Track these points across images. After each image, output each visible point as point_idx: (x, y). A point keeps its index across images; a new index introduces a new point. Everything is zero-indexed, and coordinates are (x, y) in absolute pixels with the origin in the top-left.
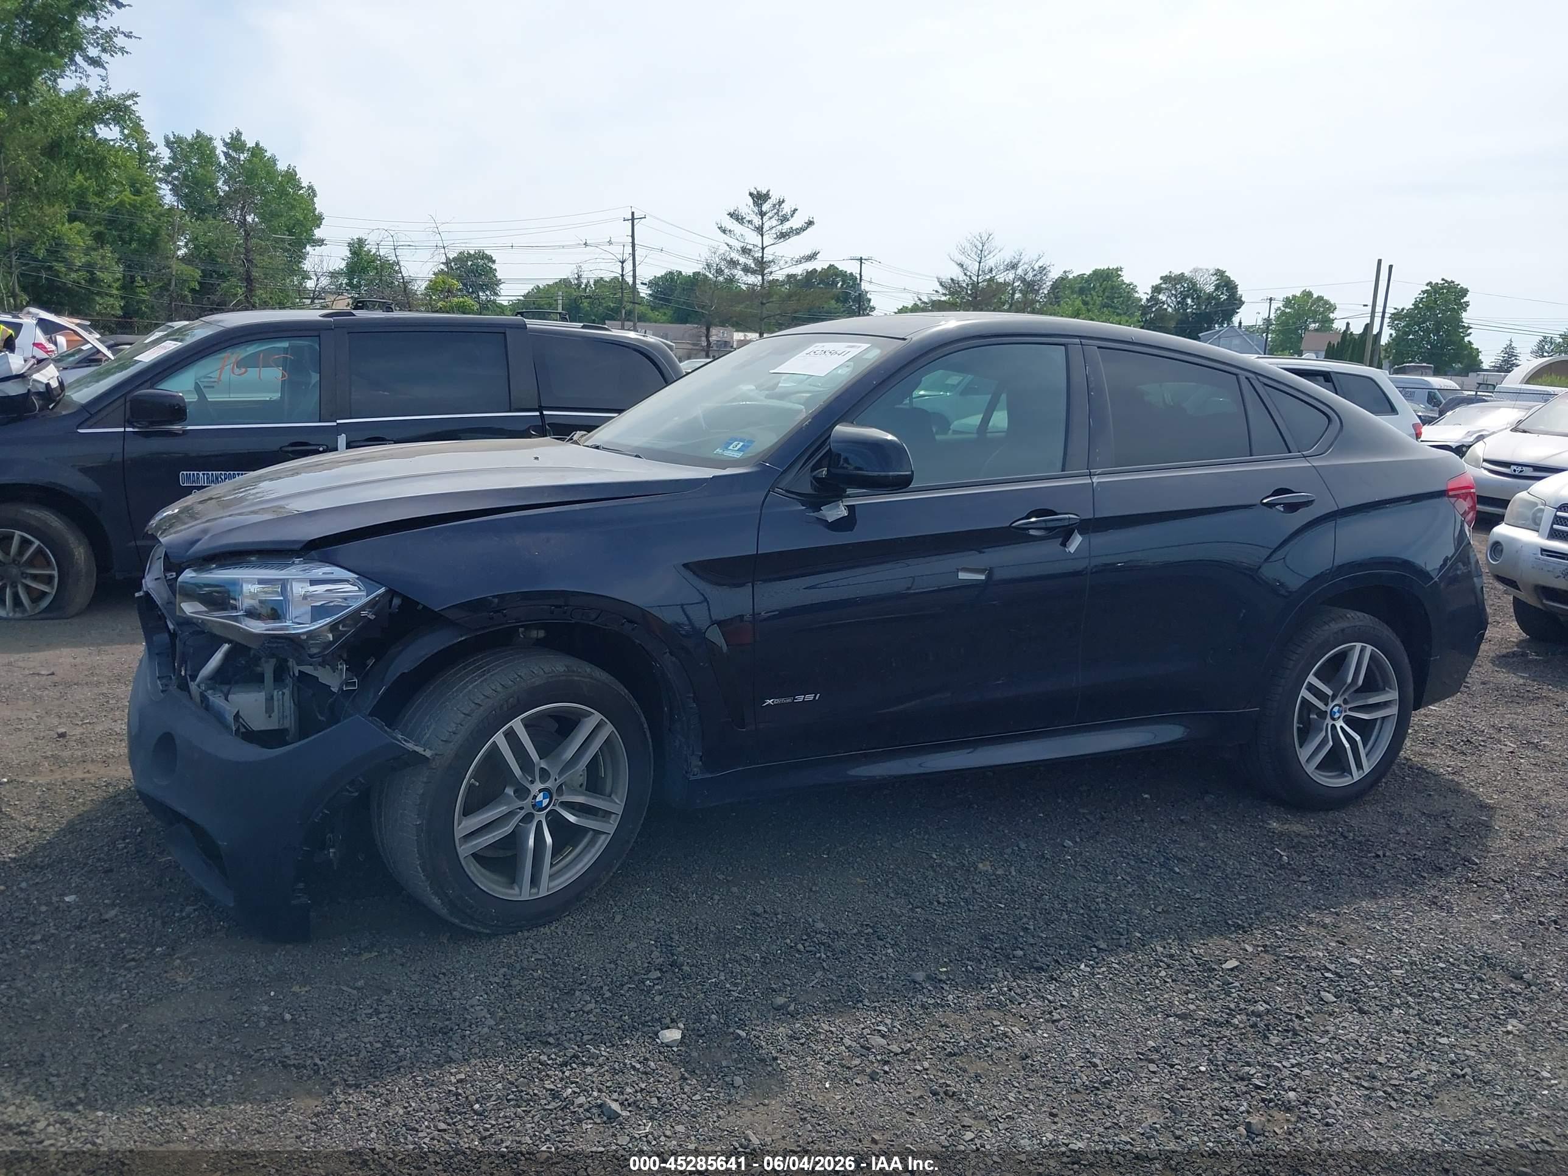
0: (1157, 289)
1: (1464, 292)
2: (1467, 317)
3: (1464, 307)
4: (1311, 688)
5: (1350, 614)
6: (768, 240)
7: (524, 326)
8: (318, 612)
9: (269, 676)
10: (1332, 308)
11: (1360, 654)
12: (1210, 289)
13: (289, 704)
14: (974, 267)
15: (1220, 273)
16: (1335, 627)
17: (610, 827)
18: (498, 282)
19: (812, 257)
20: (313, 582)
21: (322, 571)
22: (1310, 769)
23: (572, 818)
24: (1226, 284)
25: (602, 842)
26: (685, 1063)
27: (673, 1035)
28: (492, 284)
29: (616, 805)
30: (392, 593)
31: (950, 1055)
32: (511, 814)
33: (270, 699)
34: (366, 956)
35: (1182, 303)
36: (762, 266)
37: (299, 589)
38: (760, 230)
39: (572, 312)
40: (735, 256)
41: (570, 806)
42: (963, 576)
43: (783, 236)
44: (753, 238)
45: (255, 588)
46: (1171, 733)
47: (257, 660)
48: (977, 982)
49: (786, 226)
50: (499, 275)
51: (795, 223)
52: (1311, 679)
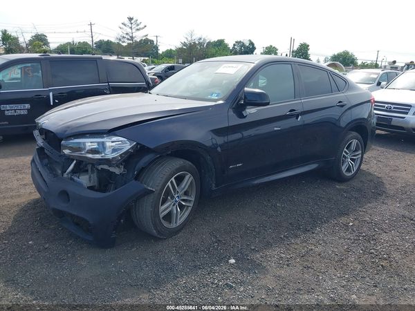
0: (234, 45)
1: (308, 46)
2: (309, 52)
3: (309, 49)
4: (345, 152)
5: (353, 132)
6: (134, 31)
7: (102, 58)
8: (114, 150)
9: (90, 170)
10: (277, 50)
11: (355, 142)
12: (248, 45)
13: (96, 178)
14: (190, 39)
15: (250, 41)
16: (350, 136)
17: (191, 205)
18: (49, 43)
19: (147, 35)
20: (112, 142)
21: (115, 138)
22: (344, 172)
23: (184, 203)
24: (252, 43)
25: (190, 209)
26: (239, 268)
27: (232, 261)
28: (46, 43)
29: (193, 199)
30: (138, 144)
31: (303, 256)
32: (170, 205)
33: (90, 177)
34: (133, 250)
35: (241, 49)
36: (132, 38)
37: (109, 144)
38: (131, 28)
39: (72, 52)
40: (125, 36)
41: (184, 200)
42: (275, 129)
43: (138, 30)
44: (129, 30)
45: (90, 144)
46: (314, 166)
47: (86, 165)
48: (296, 236)
49: (138, 27)
50: (49, 41)
51: (141, 26)
52: (345, 149)
